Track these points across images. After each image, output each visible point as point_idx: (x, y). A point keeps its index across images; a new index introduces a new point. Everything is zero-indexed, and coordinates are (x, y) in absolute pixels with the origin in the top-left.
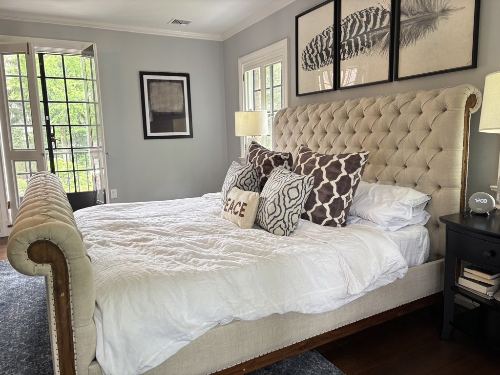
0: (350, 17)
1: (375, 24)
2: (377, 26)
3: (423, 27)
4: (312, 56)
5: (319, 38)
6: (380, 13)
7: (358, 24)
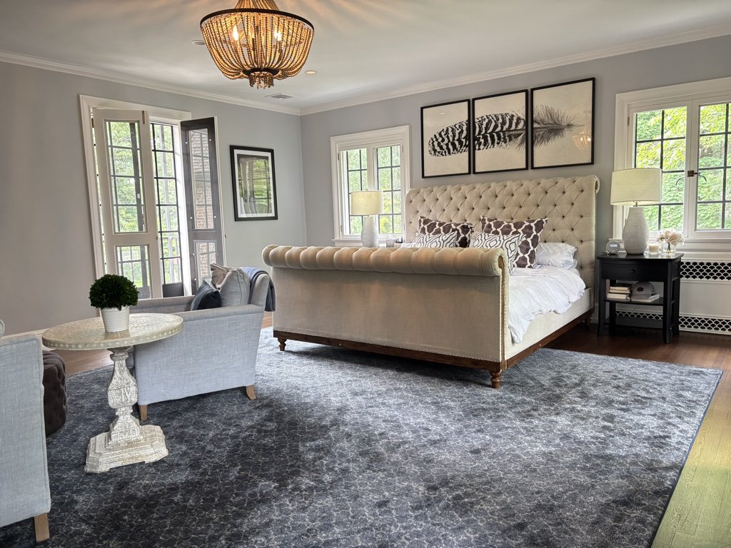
0: (485, 117)
1: (510, 126)
2: (513, 127)
3: (553, 134)
4: (442, 144)
5: (450, 130)
6: (515, 118)
7: (493, 124)
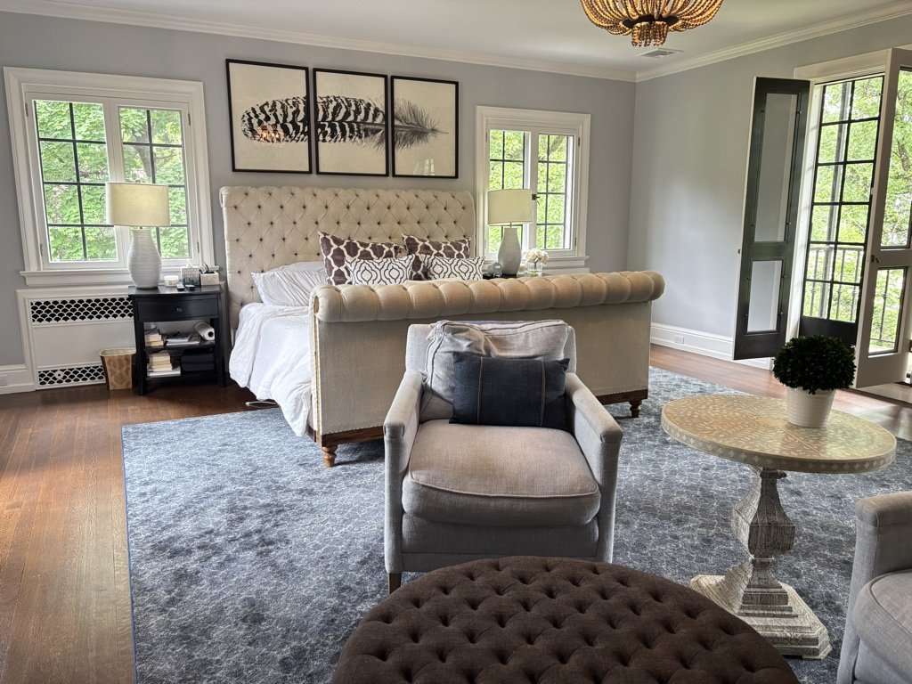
0: (332, 98)
1: (366, 117)
2: (370, 120)
3: (416, 136)
4: (265, 123)
5: (279, 105)
7: (343, 110)
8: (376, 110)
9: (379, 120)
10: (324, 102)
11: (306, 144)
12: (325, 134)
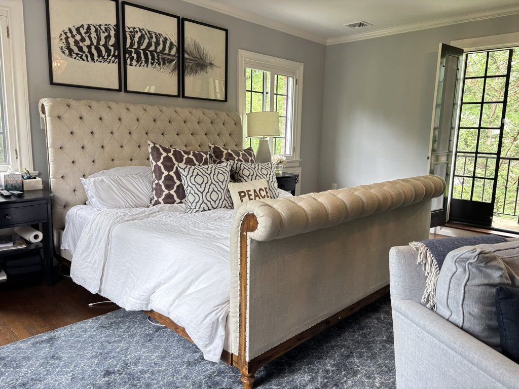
0: (138, 30)
1: (164, 48)
2: (167, 51)
3: (199, 68)
4: (81, 44)
5: (93, 29)
7: (147, 41)
8: (171, 44)
9: (174, 52)
10: (131, 32)
11: (116, 66)
12: (132, 59)
